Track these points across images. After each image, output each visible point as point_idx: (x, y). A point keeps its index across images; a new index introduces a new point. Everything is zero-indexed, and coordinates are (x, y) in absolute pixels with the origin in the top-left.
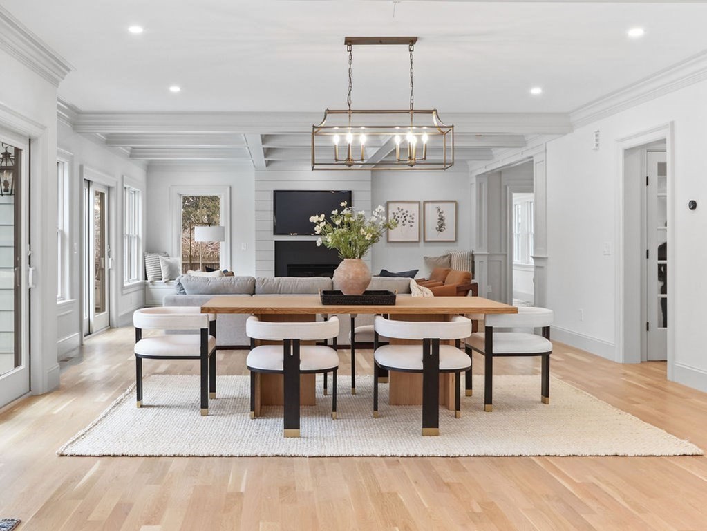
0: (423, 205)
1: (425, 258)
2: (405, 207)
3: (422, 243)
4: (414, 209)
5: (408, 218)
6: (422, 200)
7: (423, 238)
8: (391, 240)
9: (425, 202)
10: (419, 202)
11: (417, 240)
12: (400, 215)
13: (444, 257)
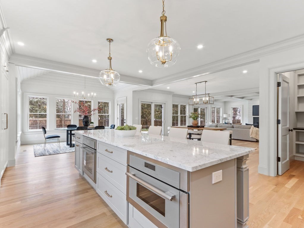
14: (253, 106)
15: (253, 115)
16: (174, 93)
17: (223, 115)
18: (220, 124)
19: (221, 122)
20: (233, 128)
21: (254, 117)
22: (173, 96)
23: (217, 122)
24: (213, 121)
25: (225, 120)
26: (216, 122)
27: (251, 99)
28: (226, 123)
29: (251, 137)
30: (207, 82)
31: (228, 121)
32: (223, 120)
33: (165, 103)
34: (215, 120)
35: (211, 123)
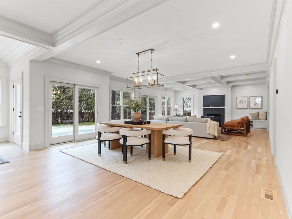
0: (249, 98)
1: (250, 113)
2: (243, 98)
3: (249, 109)
4: (246, 99)
5: (244, 102)
6: (249, 96)
7: (249, 107)
8: (238, 108)
9: (250, 97)
10: (248, 97)
11: (247, 108)
12: (241, 101)
13: (256, 113)
14: (203, 96)
15: (203, 106)
16: (112, 75)
17: (174, 106)
18: (172, 116)
19: (172, 114)
20: (187, 121)
21: (204, 109)
22: (110, 79)
23: (168, 114)
24: (163, 113)
25: (176, 111)
26: (166, 114)
27: (202, 89)
28: (177, 115)
29: (208, 132)
30: (154, 50)
31: (179, 112)
32: (174, 112)
33: (98, 88)
34: (165, 112)
35: (161, 116)
